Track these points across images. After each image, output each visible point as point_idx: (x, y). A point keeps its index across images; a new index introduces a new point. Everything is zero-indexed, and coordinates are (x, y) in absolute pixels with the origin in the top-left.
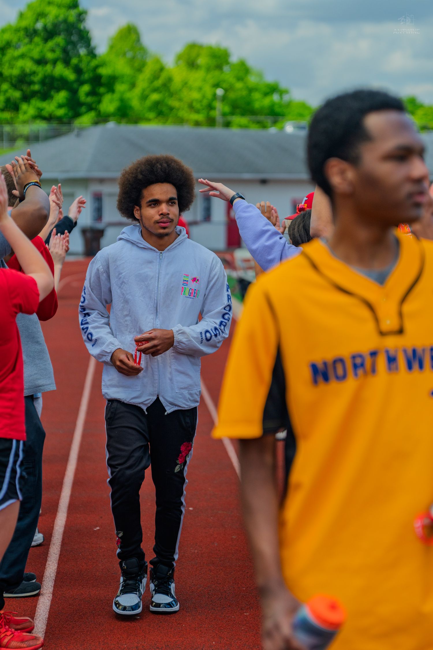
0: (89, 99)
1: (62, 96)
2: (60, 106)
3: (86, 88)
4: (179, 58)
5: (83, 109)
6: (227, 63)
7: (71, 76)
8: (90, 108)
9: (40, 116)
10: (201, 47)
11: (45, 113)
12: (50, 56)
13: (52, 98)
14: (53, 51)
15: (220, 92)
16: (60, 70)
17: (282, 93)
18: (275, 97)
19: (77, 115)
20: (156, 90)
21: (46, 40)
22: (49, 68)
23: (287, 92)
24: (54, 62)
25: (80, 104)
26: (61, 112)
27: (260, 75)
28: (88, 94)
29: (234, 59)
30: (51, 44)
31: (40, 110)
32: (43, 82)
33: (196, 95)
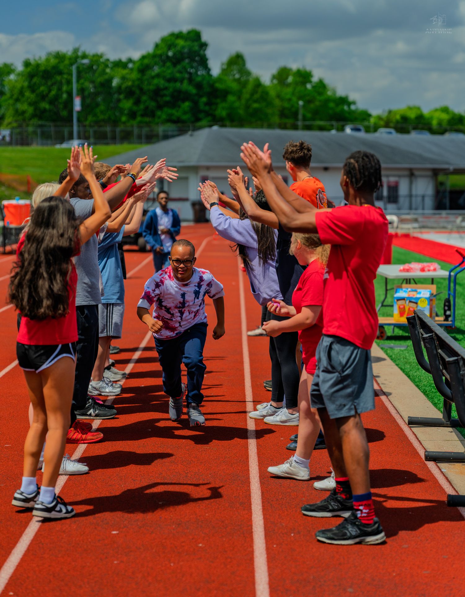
0: (207, 108)
1: (186, 105)
2: (185, 113)
3: (204, 99)
4: (274, 77)
5: (201, 115)
6: (310, 82)
7: (193, 91)
8: (208, 114)
9: (170, 120)
10: (290, 70)
11: (174, 118)
12: (178, 75)
13: (179, 107)
14: (180, 72)
15: (301, 103)
16: (186, 86)
17: (349, 104)
18: (345, 107)
19: (198, 120)
20: (256, 101)
21: (175, 65)
22: (178, 85)
23: (354, 103)
24: (182, 81)
25: (201, 111)
26: (185, 117)
27: (334, 90)
28: (206, 104)
29: (315, 79)
30: (179, 67)
31: (172, 115)
32: (172, 96)
33: (286, 105)
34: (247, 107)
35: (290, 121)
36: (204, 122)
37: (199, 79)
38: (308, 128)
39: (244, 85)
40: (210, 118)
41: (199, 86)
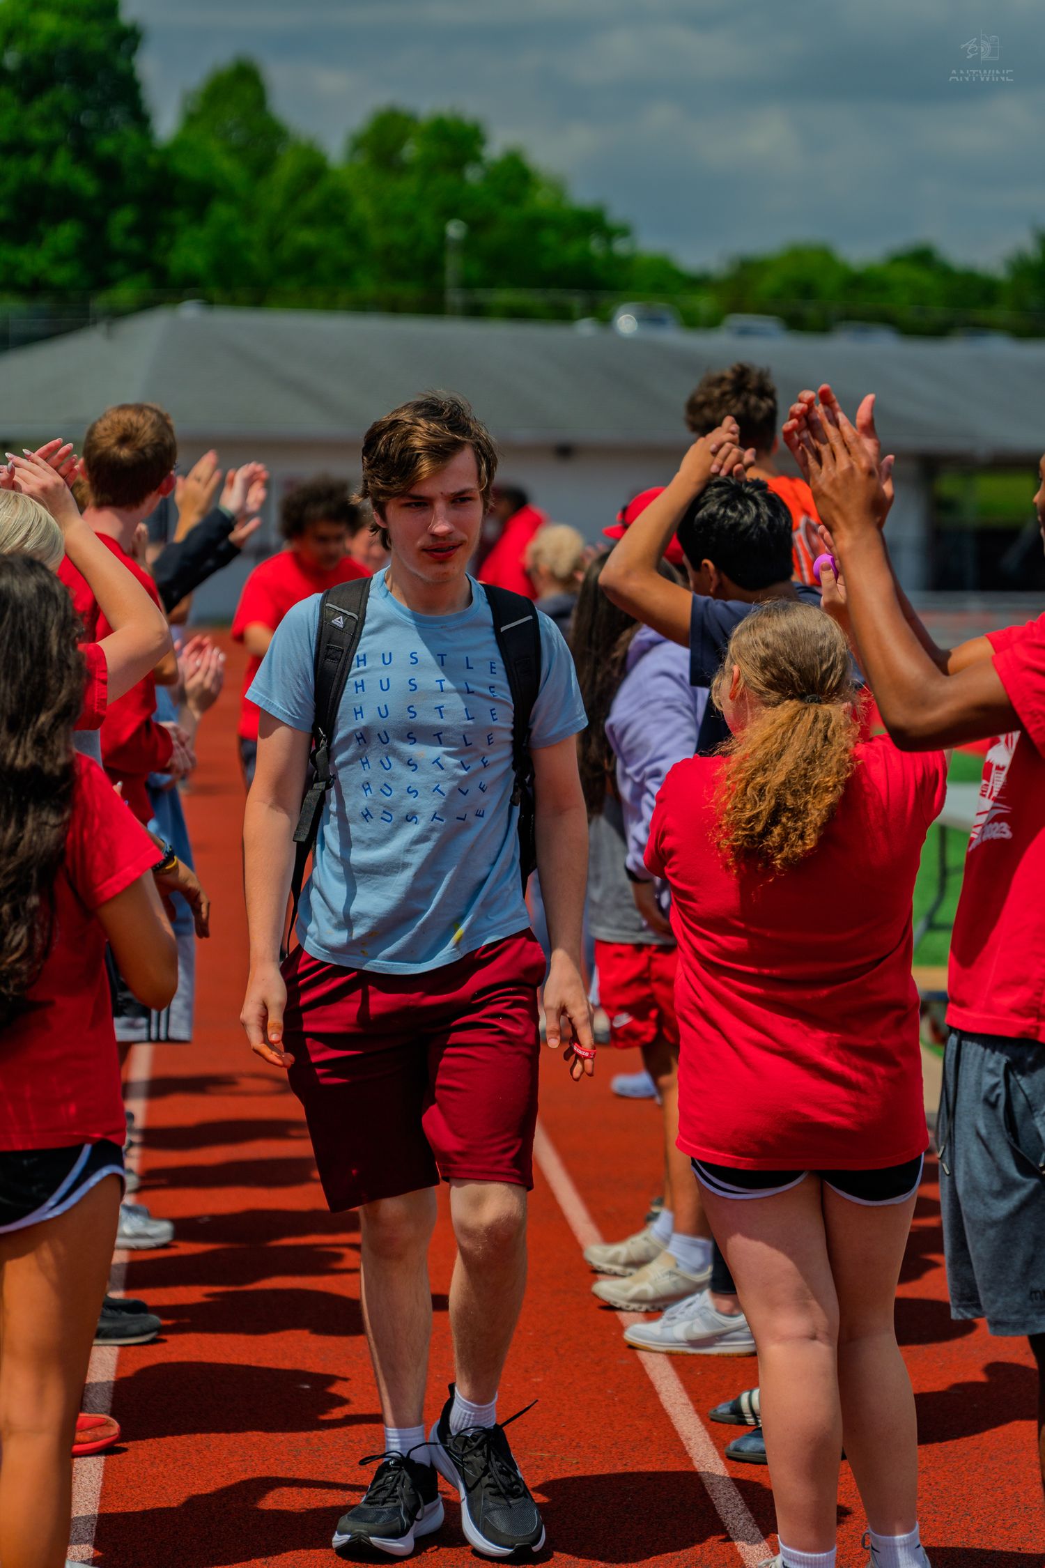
0: (135, 245)
1: (65, 235)
2: (59, 261)
3: (124, 217)
4: (357, 144)
5: (118, 268)
6: (477, 159)
7: (89, 185)
8: (137, 264)
9: (9, 285)
10: (411, 119)
11: (22, 277)
12: (37, 133)
13: (39, 238)
14: (45, 123)
15: (455, 230)
16: (63, 170)
17: (609, 234)
18: (595, 246)
19: (104, 283)
20: (304, 222)
21: (26, 97)
22: (35, 164)
23: (625, 232)
24: (49, 151)
25: (114, 256)
26: (61, 274)
27: (558, 188)
28: (132, 231)
29: (494, 152)
30: (40, 106)
31: (14, 267)
32: (17, 201)
33: (399, 235)
34: (274, 241)
35: (409, 291)
36: (125, 293)
37: (107, 146)
38: (476, 312)
39: (262, 168)
40: (144, 279)
41: (108, 170)
